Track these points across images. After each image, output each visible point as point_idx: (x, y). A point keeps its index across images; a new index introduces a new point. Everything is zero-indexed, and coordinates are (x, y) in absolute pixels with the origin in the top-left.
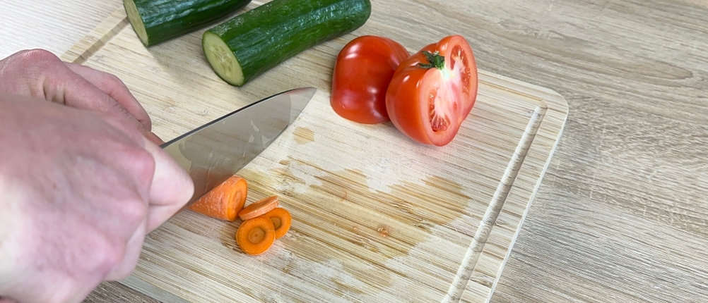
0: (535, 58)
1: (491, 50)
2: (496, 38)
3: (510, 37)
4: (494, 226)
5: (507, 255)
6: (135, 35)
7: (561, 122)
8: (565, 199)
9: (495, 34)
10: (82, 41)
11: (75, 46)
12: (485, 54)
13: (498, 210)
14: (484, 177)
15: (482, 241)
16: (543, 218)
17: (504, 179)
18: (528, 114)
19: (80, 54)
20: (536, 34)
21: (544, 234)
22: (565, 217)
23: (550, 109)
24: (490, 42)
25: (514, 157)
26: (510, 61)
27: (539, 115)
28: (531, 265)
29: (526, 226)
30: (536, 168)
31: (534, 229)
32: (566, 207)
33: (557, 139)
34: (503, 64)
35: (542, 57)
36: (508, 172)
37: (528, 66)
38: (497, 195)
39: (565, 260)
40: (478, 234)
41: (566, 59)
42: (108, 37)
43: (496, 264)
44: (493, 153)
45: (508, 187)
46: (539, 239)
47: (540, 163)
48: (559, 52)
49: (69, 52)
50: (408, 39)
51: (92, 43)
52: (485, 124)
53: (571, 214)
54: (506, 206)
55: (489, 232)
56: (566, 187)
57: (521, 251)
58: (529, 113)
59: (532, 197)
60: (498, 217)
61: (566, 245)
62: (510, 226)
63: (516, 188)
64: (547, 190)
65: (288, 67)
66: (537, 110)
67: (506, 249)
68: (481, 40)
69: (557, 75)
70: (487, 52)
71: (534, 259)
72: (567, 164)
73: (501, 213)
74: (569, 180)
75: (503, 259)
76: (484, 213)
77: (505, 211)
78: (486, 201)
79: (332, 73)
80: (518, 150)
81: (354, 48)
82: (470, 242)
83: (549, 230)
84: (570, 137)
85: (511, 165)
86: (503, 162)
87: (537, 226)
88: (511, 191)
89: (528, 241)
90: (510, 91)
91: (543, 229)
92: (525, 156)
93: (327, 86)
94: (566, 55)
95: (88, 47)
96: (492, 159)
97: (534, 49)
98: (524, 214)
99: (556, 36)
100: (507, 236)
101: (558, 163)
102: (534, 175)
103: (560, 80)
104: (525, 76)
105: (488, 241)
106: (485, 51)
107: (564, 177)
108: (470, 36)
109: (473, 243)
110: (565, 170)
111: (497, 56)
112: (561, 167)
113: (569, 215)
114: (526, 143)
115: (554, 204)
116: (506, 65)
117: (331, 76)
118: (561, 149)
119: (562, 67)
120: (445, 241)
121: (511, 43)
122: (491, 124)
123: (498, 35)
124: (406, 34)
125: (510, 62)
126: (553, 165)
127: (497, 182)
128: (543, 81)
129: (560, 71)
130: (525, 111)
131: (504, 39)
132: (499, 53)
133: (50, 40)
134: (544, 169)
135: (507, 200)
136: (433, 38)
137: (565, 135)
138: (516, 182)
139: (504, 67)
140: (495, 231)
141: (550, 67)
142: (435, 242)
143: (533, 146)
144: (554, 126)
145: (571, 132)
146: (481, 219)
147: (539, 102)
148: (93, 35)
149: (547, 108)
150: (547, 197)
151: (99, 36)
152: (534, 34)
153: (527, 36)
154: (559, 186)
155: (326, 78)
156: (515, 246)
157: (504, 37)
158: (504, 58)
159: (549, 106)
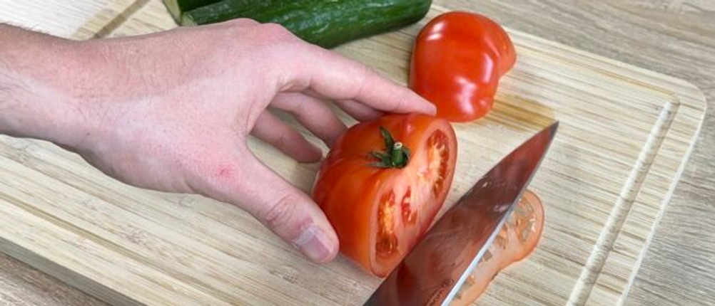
0: (665, 37)
1: (609, 27)
2: (616, 12)
3: (634, 10)
4: (611, 253)
5: (627, 288)
6: (165, 9)
7: (697, 121)
8: (703, 213)
9: (615, 7)
10: (98, 16)
11: (90, 22)
12: (602, 32)
13: (615, 231)
14: (599, 190)
15: (596, 271)
16: (675, 237)
17: (624, 193)
18: (656, 112)
19: (96, 31)
20: (666, 7)
21: (676, 258)
22: (703, 236)
23: (685, 105)
24: (609, 17)
25: (637, 166)
26: (634, 40)
27: (670, 113)
28: (660, 297)
29: (654, 247)
30: (665, 180)
31: (664, 251)
32: (703, 223)
33: (692, 142)
34: (625, 44)
35: (674, 36)
36: (628, 183)
37: (656, 48)
38: (614, 212)
39: (702, 289)
40: (590, 262)
41: (704, 39)
42: (130, 11)
43: (613, 300)
44: (610, 160)
45: (629, 202)
46: (669, 263)
47: (669, 173)
48: (695, 29)
49: (81, 30)
50: (506, 14)
51: (110, 18)
52: (602, 124)
53: (710, 232)
54: (626, 227)
55: (604, 260)
56: (703, 198)
57: (648, 279)
58: (657, 109)
59: (659, 215)
60: (617, 241)
61: (704, 271)
62: (632, 253)
63: (639, 205)
64: (680, 202)
65: (356, 49)
66: (667, 106)
67: (625, 281)
68: (598, 15)
69: (693, 58)
70: (605, 30)
71: (663, 288)
72: (704, 170)
73: (620, 235)
74: (708, 190)
75: (621, 293)
76: (599, 235)
77: (625, 233)
78: (601, 220)
79: (410, 57)
80: (642, 157)
81: (438, 27)
82: (580, 271)
83: (682, 253)
84: (708, 136)
85: (633, 175)
86: (624, 171)
87: (667, 247)
88: (633, 208)
89: (657, 266)
90: (633, 82)
91: (675, 252)
92: (650, 164)
93: (403, 75)
94: (702, 32)
95: (105, 23)
96: (609, 168)
97: (664, 26)
98: (649, 236)
99: (691, 9)
100: (626, 264)
101: (694, 168)
102: (661, 188)
103: (696, 64)
104: (653, 59)
105: (603, 270)
106: (602, 29)
107: (703, 186)
108: (584, 10)
109: (585, 273)
110: (702, 178)
111: (616, 34)
112: (696, 174)
113: (708, 233)
114: (653, 148)
115: (689, 219)
116: (627, 46)
117: (409, 61)
118: (697, 152)
119: (698, 49)
120: (550, 270)
121: (636, 19)
122: (609, 124)
123: (619, 9)
124: (505, 7)
125: (633, 42)
126: (687, 171)
127: (615, 196)
128: (675, 66)
129: (696, 53)
130: (651, 107)
131: (626, 14)
132: (620, 31)
133: (58, 14)
134: (675, 178)
135: (627, 220)
136: (536, 11)
137: (703, 133)
138: (639, 197)
139: (626, 48)
140: (613, 258)
141: (684, 49)
142: (537, 272)
143: (661, 152)
144: (688, 126)
145: (710, 130)
146: (594, 242)
147: (670, 97)
148: (113, 8)
149: (679, 104)
150: (679, 210)
151: (120, 10)
152: (663, 8)
153: (655, 9)
154: (696, 197)
155: (403, 64)
156: (640, 272)
157: (625, 10)
158: (625, 37)
159: (681, 101)
